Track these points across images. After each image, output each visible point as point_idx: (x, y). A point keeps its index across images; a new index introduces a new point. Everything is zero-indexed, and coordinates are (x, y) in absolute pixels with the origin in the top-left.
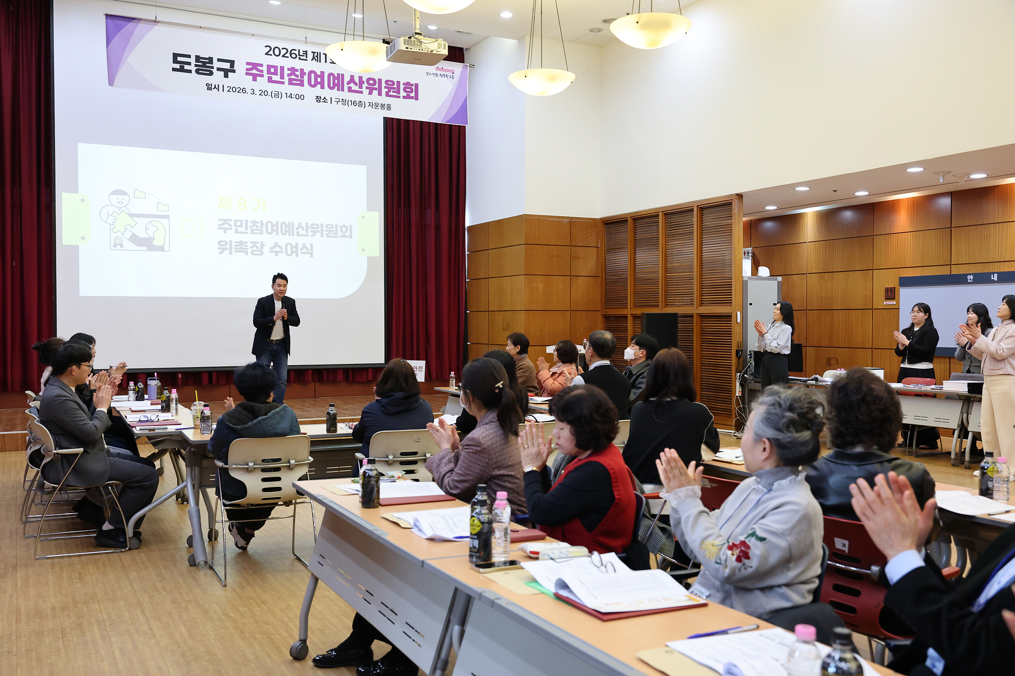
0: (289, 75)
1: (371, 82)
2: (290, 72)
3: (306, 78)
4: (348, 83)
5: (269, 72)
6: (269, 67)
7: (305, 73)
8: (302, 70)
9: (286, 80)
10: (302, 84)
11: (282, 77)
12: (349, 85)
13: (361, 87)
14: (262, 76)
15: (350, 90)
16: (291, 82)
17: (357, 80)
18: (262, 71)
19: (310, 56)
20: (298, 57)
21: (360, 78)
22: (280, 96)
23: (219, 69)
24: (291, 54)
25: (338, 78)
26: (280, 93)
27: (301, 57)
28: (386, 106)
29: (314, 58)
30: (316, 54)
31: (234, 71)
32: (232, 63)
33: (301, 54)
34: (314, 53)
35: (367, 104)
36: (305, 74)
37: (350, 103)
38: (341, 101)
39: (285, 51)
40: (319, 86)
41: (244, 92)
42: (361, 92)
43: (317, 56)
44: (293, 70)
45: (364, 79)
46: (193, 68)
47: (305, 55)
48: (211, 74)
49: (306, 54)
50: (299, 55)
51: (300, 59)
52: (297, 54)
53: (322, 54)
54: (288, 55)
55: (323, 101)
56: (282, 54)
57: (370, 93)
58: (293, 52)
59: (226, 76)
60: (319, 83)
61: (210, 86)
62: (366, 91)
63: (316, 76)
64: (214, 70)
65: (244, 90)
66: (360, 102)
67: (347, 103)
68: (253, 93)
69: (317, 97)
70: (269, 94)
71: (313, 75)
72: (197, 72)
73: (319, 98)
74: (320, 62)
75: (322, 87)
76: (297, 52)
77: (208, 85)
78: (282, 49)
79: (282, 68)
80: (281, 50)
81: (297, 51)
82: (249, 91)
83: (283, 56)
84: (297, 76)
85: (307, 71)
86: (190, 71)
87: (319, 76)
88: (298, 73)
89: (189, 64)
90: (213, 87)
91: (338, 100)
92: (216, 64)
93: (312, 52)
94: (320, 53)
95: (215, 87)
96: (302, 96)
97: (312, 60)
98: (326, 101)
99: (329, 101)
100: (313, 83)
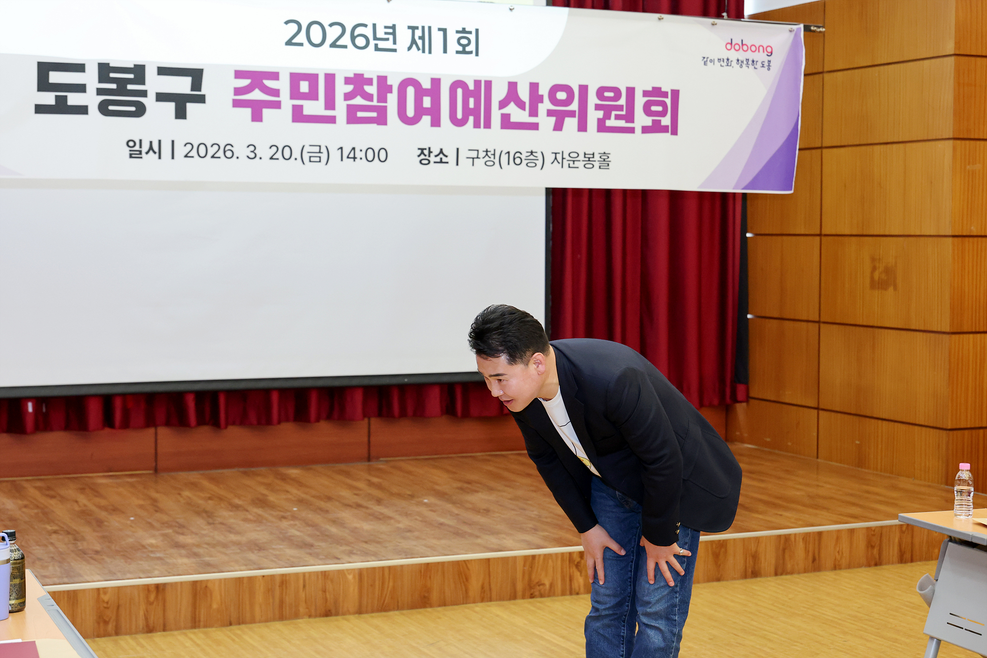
0: (348, 96)
1: (561, 95)
2: (350, 88)
3: (392, 100)
4: (503, 104)
5: (295, 93)
6: (296, 78)
7: (391, 86)
8: (382, 80)
9: (341, 110)
10: (381, 119)
11: (330, 104)
12: (505, 111)
13: (534, 112)
14: (277, 105)
15: (507, 123)
16: (352, 118)
17: (524, 94)
18: (276, 93)
19: (404, 37)
20: (372, 43)
21: (534, 87)
22: (324, 157)
23: (162, 97)
24: (353, 38)
25: (476, 93)
26: (324, 150)
27: (382, 44)
28: (597, 157)
29: (414, 42)
30: (418, 33)
31: (201, 99)
32: (196, 75)
33: (380, 34)
34: (413, 28)
35: (549, 158)
36: (390, 89)
37: (504, 158)
38: (482, 154)
39: (338, 30)
40: (426, 119)
41: (229, 154)
42: (535, 127)
43: (422, 38)
44: (358, 81)
45: (544, 91)
46: (91, 99)
47: (391, 37)
48: (140, 110)
49: (394, 34)
50: (375, 38)
51: (377, 48)
52: (371, 37)
53: (434, 31)
54: (346, 40)
55: (438, 159)
56: (330, 40)
57: (558, 127)
58: (358, 31)
59: (181, 114)
60: (427, 112)
61: (137, 148)
62: (546, 122)
63: (420, 93)
64: (149, 101)
65: (228, 151)
66: (532, 152)
67: (497, 161)
68: (252, 155)
69: (422, 150)
70: (296, 154)
71: (410, 91)
72: (104, 108)
73: (426, 152)
74: (430, 52)
75: (436, 123)
76: (369, 32)
77: (131, 144)
78: (331, 25)
79: (330, 79)
80: (327, 28)
81: (370, 27)
82: (241, 150)
83: (334, 45)
84: (369, 97)
85: (394, 82)
86: (82, 110)
87: (426, 92)
88: (372, 90)
89: (81, 88)
90: (145, 147)
91: (474, 154)
92: (154, 84)
93: (409, 27)
94: (430, 28)
95: (151, 148)
96: (383, 153)
97: (409, 48)
98: (444, 159)
99: (452, 159)
100: (410, 112)
